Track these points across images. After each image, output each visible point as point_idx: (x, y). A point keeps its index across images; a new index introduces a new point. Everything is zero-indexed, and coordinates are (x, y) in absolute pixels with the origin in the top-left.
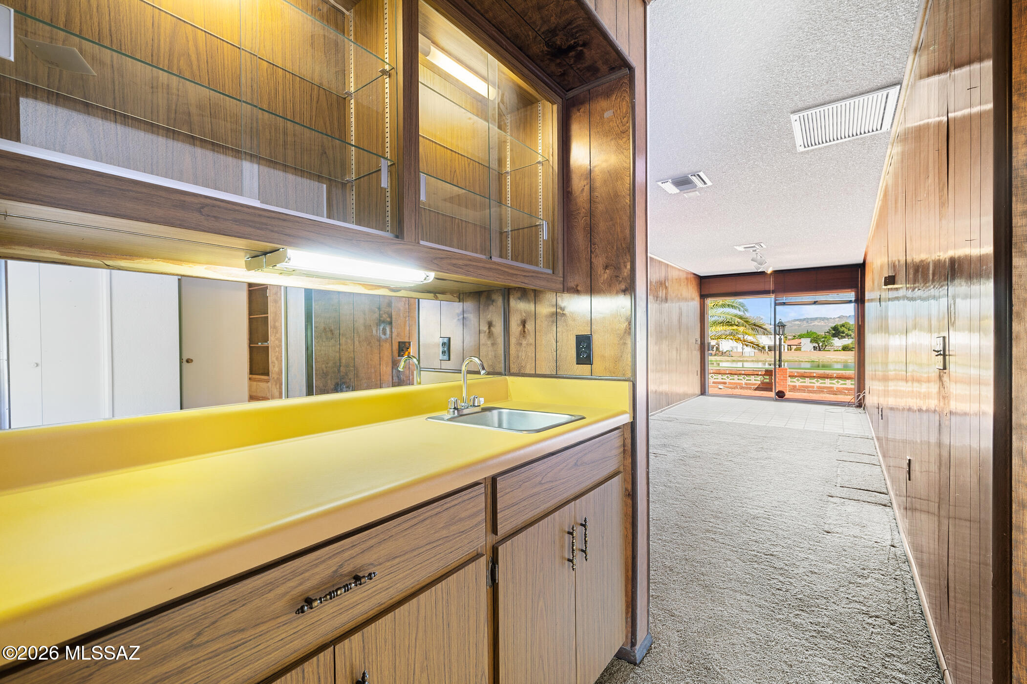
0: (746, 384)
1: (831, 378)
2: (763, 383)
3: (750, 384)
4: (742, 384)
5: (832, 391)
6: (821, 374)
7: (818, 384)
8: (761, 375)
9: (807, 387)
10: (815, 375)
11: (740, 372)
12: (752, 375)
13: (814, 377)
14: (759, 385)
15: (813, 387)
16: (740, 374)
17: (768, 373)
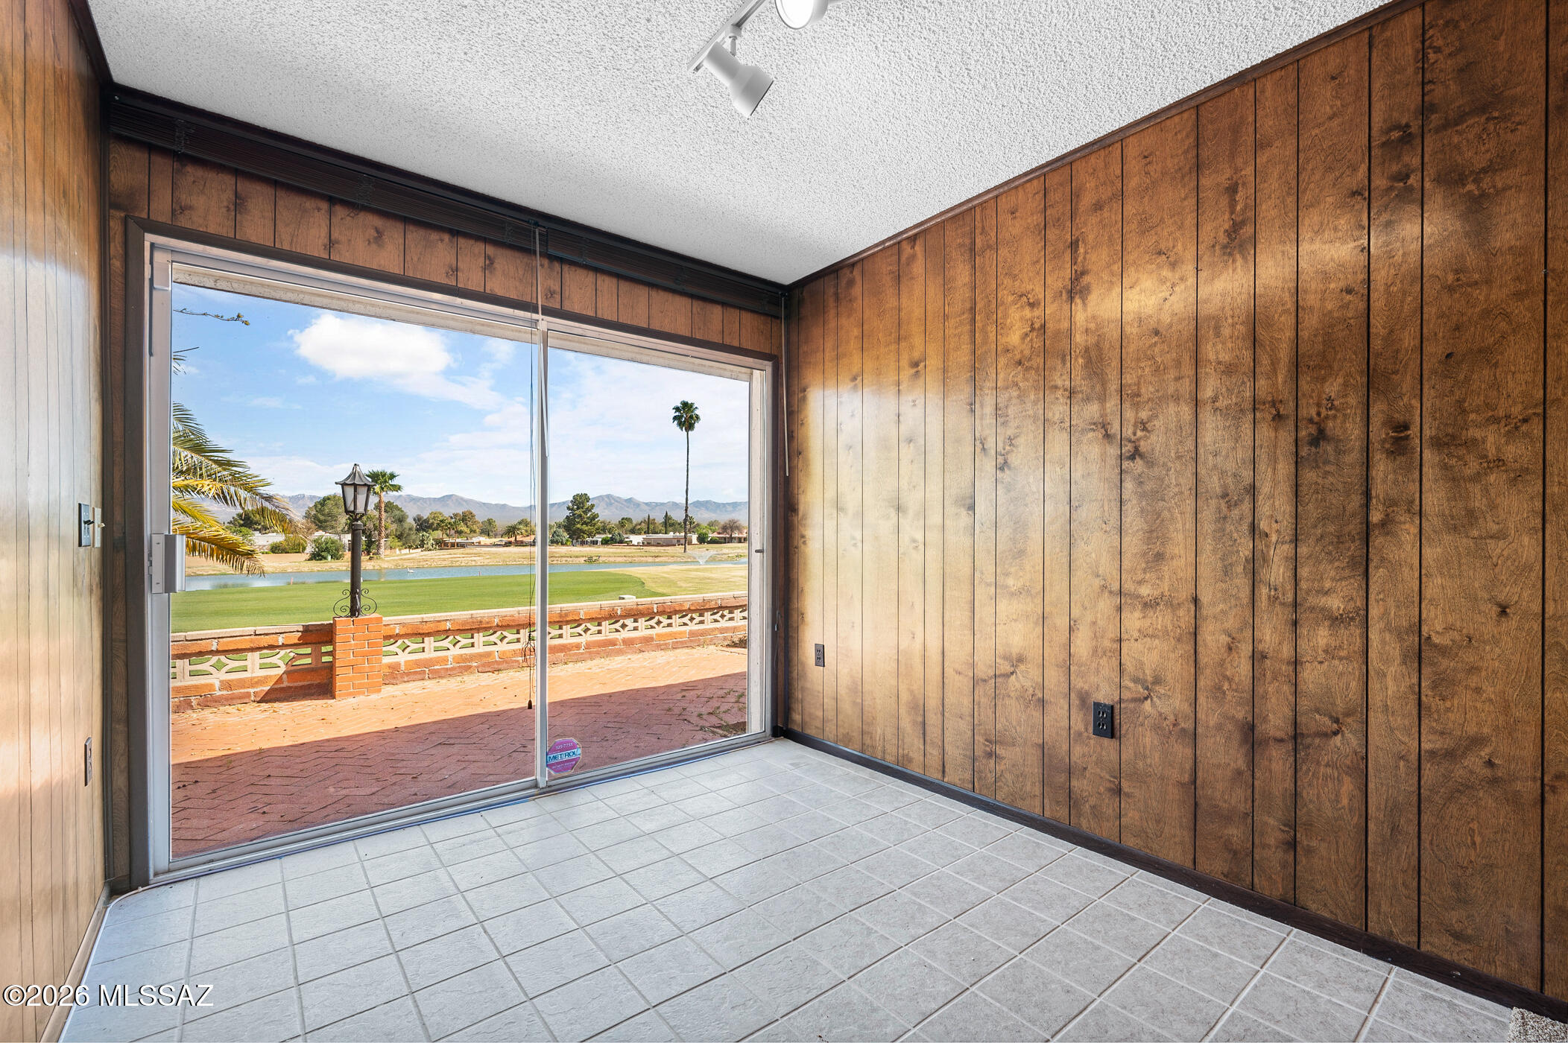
0: (227, 685)
1: (486, 629)
2: (291, 673)
3: (242, 683)
4: (211, 686)
5: (489, 664)
6: (465, 623)
7: (456, 651)
8: (284, 646)
9: (428, 663)
10: (448, 625)
11: (203, 646)
12: (252, 650)
13: (447, 633)
14: (280, 680)
15: (445, 660)
16: (200, 654)
17: (320, 636)
